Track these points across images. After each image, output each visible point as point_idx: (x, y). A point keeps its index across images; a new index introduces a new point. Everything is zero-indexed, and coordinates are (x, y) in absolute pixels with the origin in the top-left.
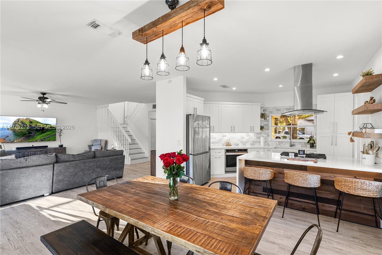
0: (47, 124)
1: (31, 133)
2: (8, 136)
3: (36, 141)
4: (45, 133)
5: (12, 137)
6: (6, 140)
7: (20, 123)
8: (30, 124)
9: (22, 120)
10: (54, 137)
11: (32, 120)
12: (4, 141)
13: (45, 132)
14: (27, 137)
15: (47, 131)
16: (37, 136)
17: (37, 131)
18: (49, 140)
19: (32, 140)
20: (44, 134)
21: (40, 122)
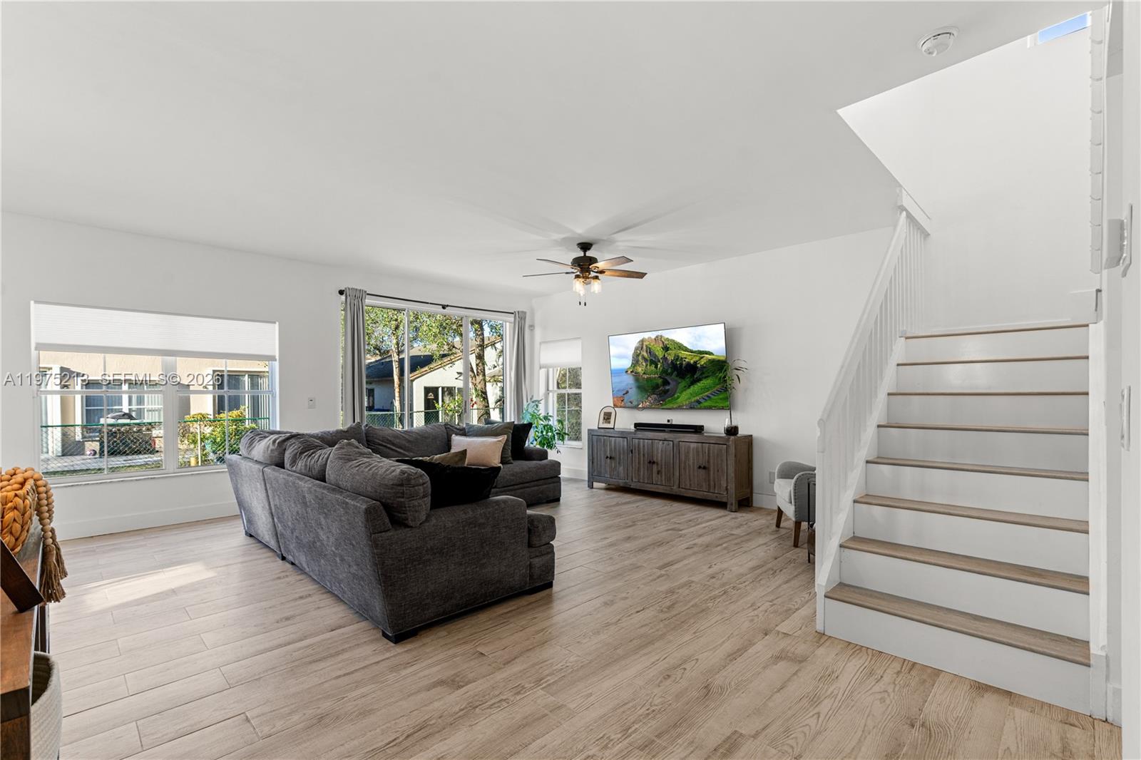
0: (702, 350)
1: (669, 383)
2: (627, 392)
3: (680, 408)
4: (699, 384)
5: (634, 394)
6: (625, 401)
7: (645, 354)
8: (664, 356)
9: (647, 343)
10: (721, 399)
11: (668, 339)
12: (623, 403)
13: (699, 380)
14: (660, 395)
15: (704, 376)
16: (681, 393)
17: (681, 378)
18: (710, 408)
19: (671, 405)
20: (697, 387)
21: (685, 345)
